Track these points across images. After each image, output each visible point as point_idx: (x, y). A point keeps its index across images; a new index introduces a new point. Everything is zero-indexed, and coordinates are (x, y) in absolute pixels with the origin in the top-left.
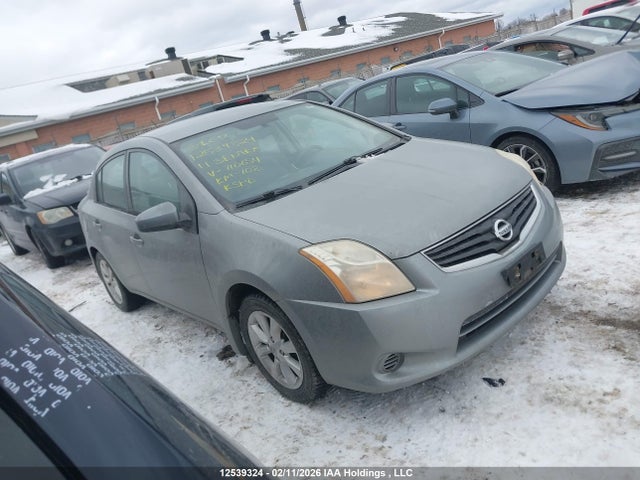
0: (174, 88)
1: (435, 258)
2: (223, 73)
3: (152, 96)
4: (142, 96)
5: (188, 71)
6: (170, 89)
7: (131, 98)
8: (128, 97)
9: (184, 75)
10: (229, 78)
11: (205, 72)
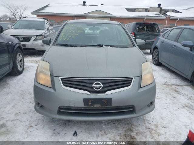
0: (152, 16)
1: (63, 81)
2: (171, 15)
3: (144, 17)
4: (141, 16)
5: (160, 12)
6: (151, 16)
7: (138, 16)
8: (137, 15)
9: (158, 13)
10: (172, 18)
11: (165, 14)
